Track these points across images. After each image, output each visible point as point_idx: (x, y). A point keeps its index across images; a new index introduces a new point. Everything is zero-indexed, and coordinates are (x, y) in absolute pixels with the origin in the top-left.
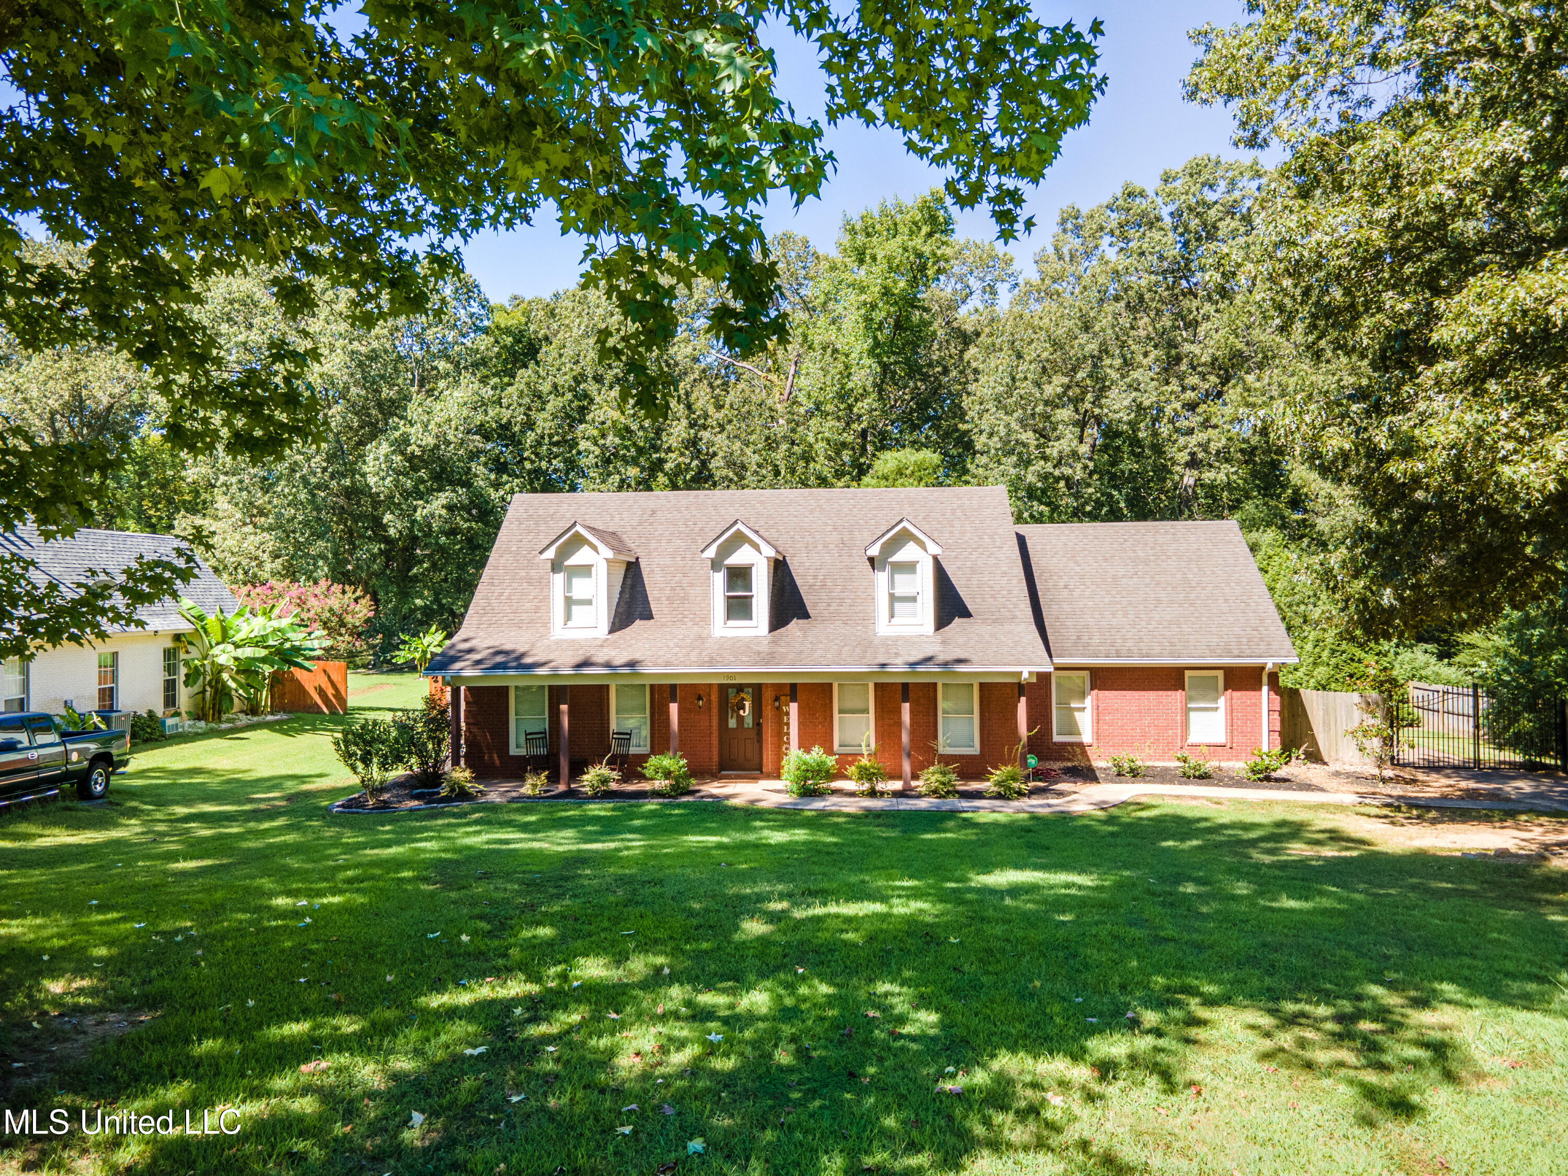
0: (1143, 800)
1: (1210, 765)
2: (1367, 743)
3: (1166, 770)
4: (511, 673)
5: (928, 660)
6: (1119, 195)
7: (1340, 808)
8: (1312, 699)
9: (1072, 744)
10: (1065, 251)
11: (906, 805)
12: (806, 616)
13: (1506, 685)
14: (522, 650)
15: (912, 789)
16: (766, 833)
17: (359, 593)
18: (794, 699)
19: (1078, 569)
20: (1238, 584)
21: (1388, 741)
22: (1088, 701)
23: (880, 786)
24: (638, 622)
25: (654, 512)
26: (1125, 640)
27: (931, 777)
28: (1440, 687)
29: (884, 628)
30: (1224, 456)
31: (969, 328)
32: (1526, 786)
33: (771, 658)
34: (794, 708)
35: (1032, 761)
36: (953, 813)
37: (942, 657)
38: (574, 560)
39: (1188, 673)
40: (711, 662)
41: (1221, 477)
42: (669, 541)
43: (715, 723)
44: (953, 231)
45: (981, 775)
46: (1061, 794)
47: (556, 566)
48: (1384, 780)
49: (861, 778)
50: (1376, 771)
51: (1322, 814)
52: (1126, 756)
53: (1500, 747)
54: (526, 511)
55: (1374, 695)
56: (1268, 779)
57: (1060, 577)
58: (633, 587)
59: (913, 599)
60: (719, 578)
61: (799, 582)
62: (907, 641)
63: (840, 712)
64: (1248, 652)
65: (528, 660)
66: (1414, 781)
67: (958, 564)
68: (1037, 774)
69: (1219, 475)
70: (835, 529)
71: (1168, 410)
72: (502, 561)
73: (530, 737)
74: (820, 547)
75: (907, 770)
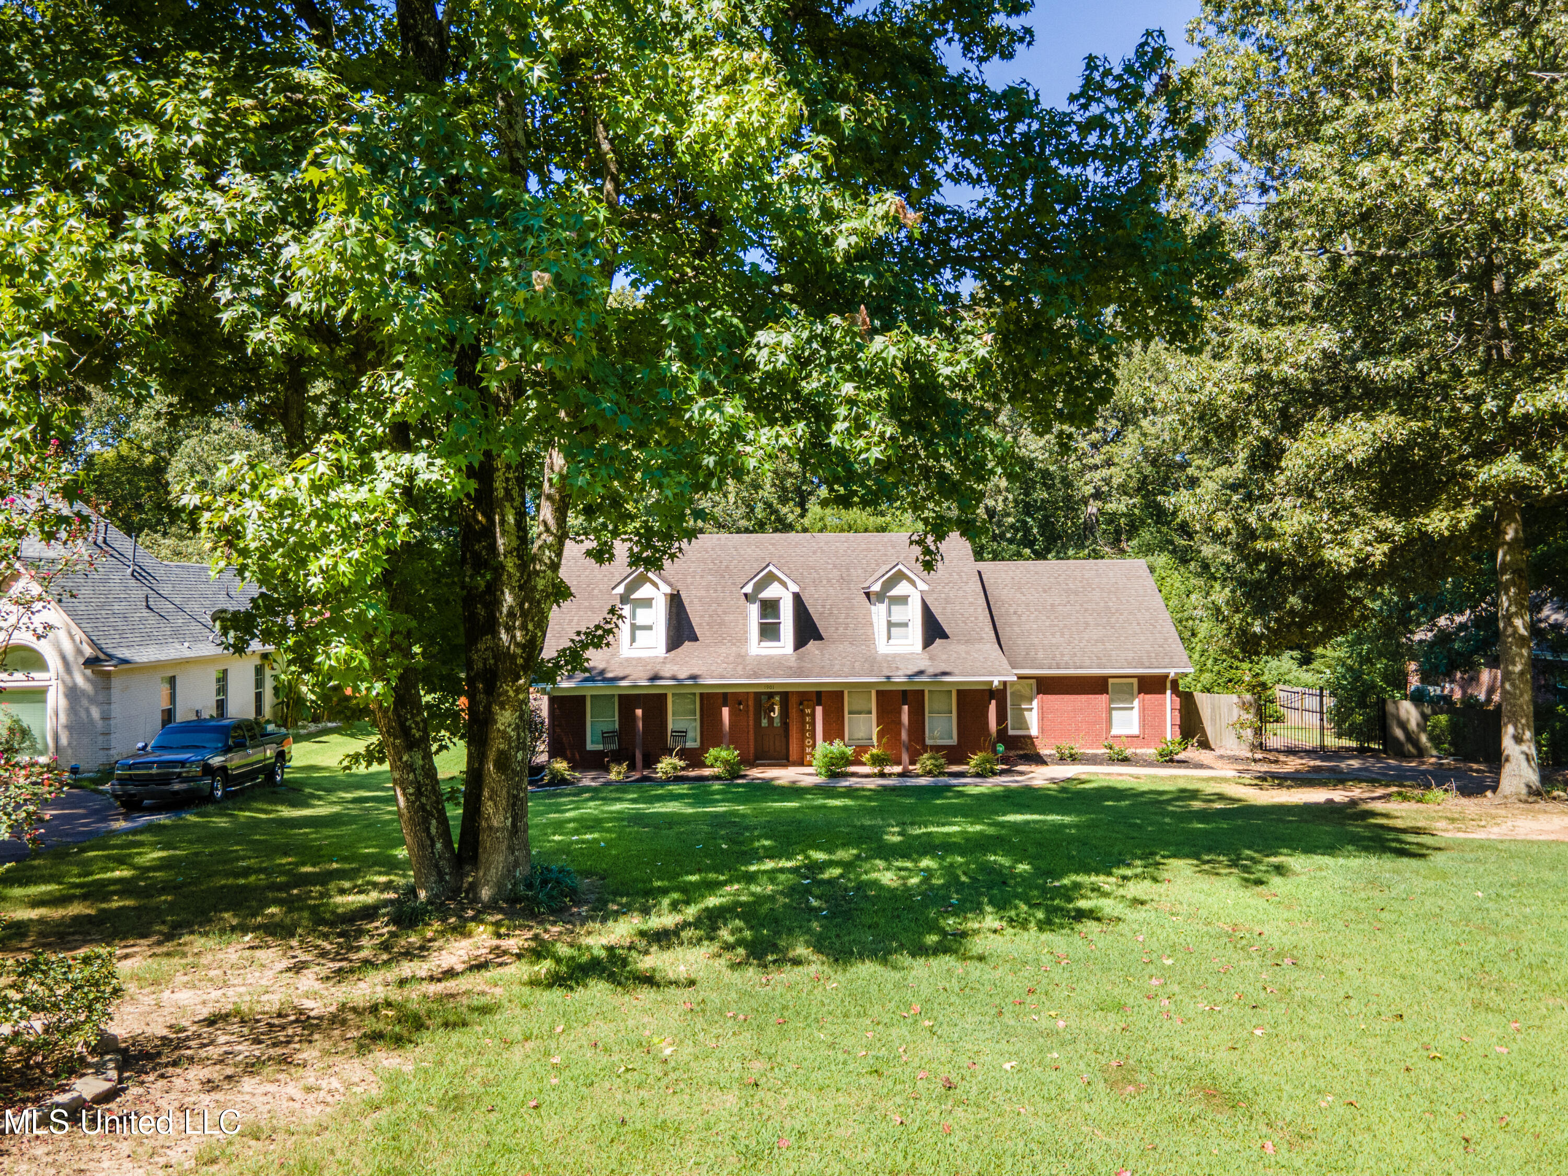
0: (1083, 777)
1: (1129, 752)
2: (1243, 733)
3: (1096, 755)
4: (600, 684)
5: (921, 673)
7: (1225, 780)
8: (1203, 701)
9: (1024, 737)
11: (908, 782)
12: (820, 637)
13: (1343, 688)
15: (910, 772)
18: (819, 704)
19: (1023, 598)
20: (1147, 610)
21: (1258, 732)
22: (1035, 703)
23: (887, 770)
24: (687, 643)
26: (1062, 655)
27: (926, 761)
28: (1299, 689)
29: (883, 647)
30: (1123, 489)
32: (1355, 763)
33: (800, 672)
35: (1001, 748)
36: (948, 788)
37: (931, 671)
38: (638, 595)
39: (1111, 681)
41: (1123, 508)
42: (702, 577)
43: (751, 723)
45: (962, 761)
46: (1021, 773)
47: (625, 599)
48: (1255, 761)
49: (874, 764)
50: (1250, 755)
51: (1212, 784)
52: (1066, 745)
53: (1339, 736)
55: (1248, 697)
56: (1171, 761)
57: (1010, 605)
58: (678, 614)
59: (905, 625)
60: (754, 609)
61: (811, 610)
62: (904, 657)
63: (850, 713)
64: (1155, 664)
65: (610, 675)
66: (1276, 762)
68: (1004, 760)
69: (1119, 505)
70: (835, 566)
73: (606, 737)
74: (825, 582)
75: (905, 758)
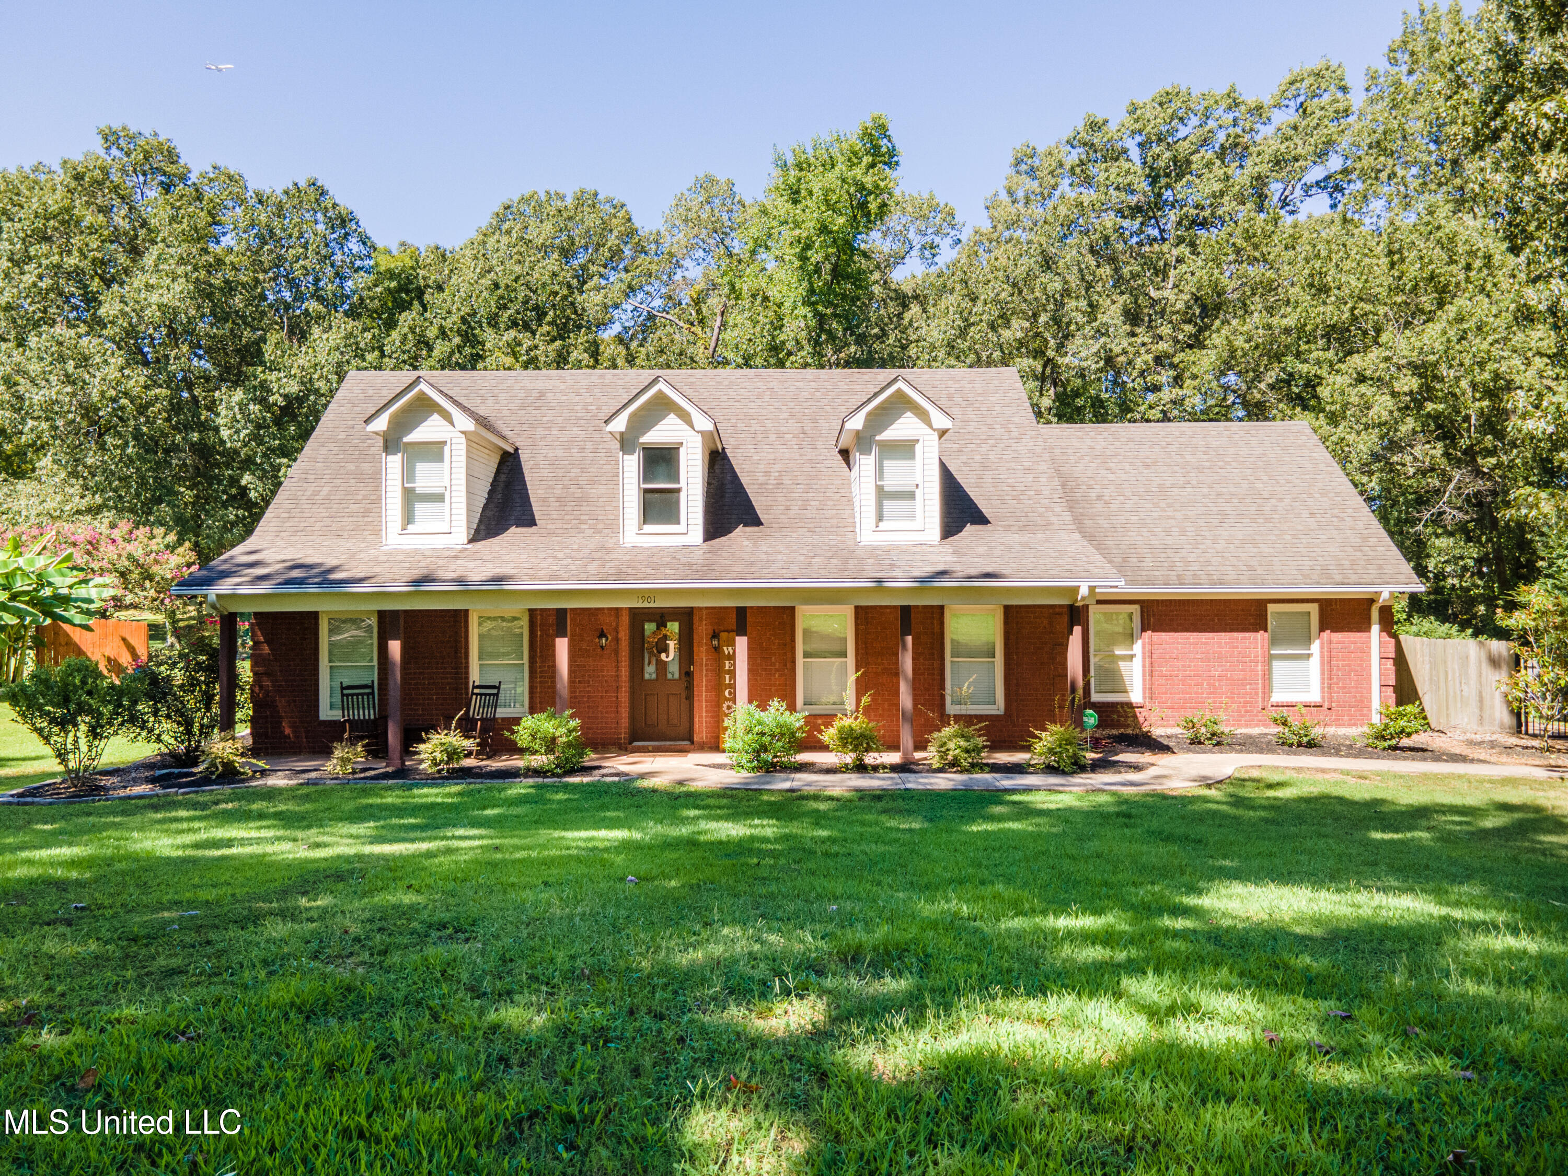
1: (1316, 732)
3: (1259, 736)
5: (943, 574)
6: (1080, 128)
9: (1122, 705)
10: (1020, 194)
11: (915, 782)
12: (757, 522)
14: (334, 562)
15: (916, 763)
16: (703, 825)
17: (172, 538)
18: (741, 631)
19: (1112, 477)
22: (1138, 647)
23: (870, 759)
24: (513, 529)
25: (542, 394)
26: (1188, 563)
27: (948, 742)
29: (868, 534)
31: (908, 289)
33: (707, 570)
34: (742, 643)
35: (1091, 719)
36: (995, 796)
38: (416, 436)
39: (1271, 608)
40: (619, 575)
42: (562, 429)
43: (624, 672)
44: (897, 163)
45: (1020, 742)
46: (1133, 767)
47: (391, 442)
49: (844, 747)
52: (1202, 719)
54: (364, 391)
56: (1401, 748)
57: (1090, 487)
58: (508, 485)
59: (910, 496)
60: (632, 464)
61: (744, 479)
62: (907, 550)
63: (806, 655)
64: (1354, 578)
67: (964, 458)
68: (1096, 744)
70: (792, 416)
71: (1139, 363)
72: (323, 451)
73: (347, 693)
74: (773, 437)
75: (907, 738)
